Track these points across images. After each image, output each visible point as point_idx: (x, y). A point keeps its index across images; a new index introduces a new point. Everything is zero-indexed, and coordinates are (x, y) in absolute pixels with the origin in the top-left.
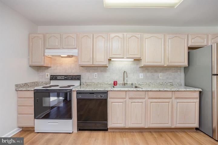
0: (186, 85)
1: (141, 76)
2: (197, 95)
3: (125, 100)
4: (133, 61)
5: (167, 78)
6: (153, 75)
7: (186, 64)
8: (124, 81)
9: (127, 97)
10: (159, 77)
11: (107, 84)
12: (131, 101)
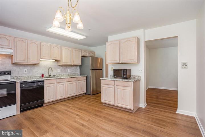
0: (81, 75)
1: (59, 70)
2: (85, 78)
3: (54, 84)
4: (54, 61)
5: (72, 71)
6: (65, 70)
7: (80, 64)
8: (49, 74)
9: (56, 83)
10: (68, 71)
11: (35, 77)
12: (58, 84)
